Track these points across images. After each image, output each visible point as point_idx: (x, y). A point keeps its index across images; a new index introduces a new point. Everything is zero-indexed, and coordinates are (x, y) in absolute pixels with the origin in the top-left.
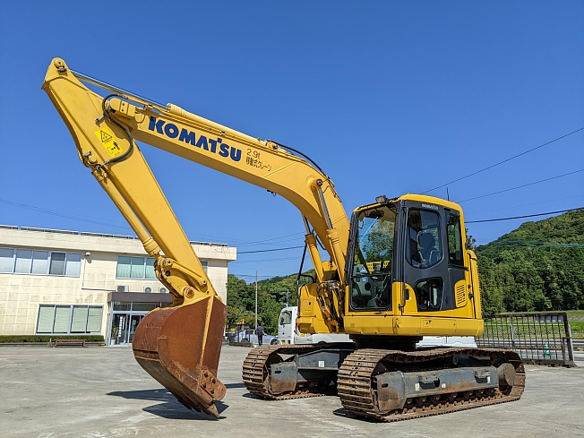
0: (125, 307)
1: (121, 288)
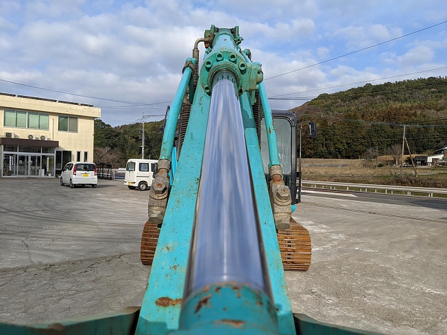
0: (13, 149)
1: (8, 135)
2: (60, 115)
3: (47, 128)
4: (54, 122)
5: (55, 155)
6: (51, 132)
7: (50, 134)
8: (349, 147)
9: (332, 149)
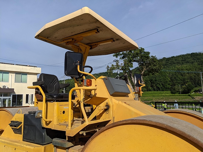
2: (17, 73)
3: (8, 81)
4: (12, 77)
5: (11, 97)
6: (10, 83)
7: (9, 85)
8: (163, 86)
9: (155, 88)
